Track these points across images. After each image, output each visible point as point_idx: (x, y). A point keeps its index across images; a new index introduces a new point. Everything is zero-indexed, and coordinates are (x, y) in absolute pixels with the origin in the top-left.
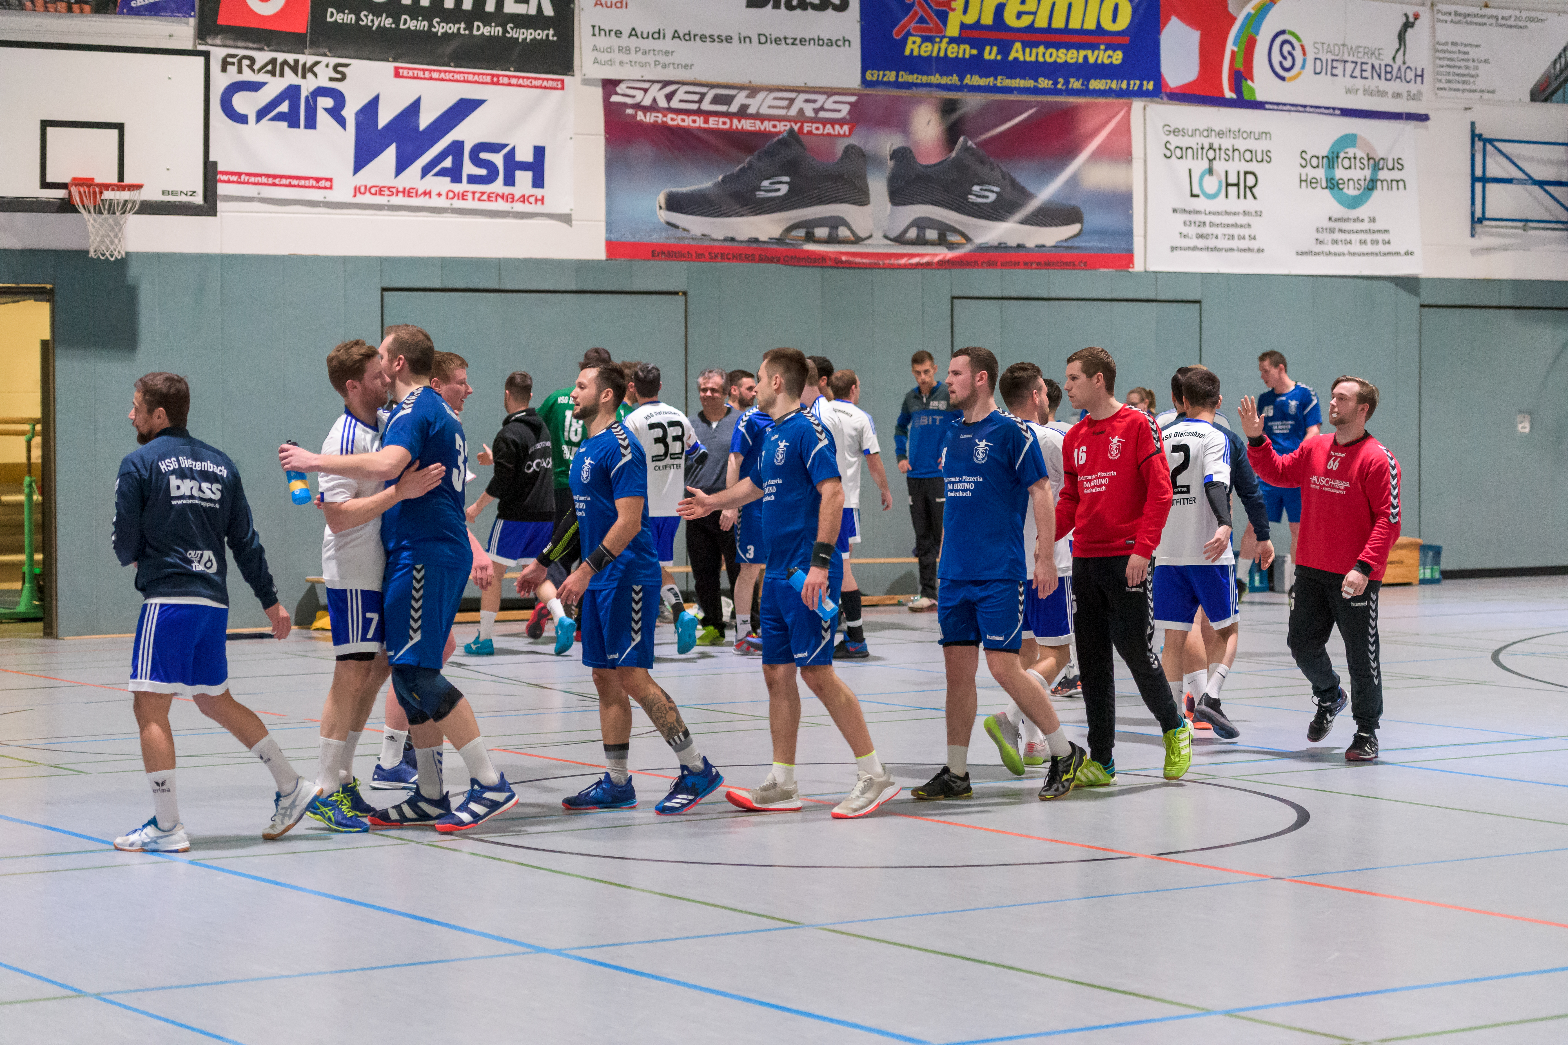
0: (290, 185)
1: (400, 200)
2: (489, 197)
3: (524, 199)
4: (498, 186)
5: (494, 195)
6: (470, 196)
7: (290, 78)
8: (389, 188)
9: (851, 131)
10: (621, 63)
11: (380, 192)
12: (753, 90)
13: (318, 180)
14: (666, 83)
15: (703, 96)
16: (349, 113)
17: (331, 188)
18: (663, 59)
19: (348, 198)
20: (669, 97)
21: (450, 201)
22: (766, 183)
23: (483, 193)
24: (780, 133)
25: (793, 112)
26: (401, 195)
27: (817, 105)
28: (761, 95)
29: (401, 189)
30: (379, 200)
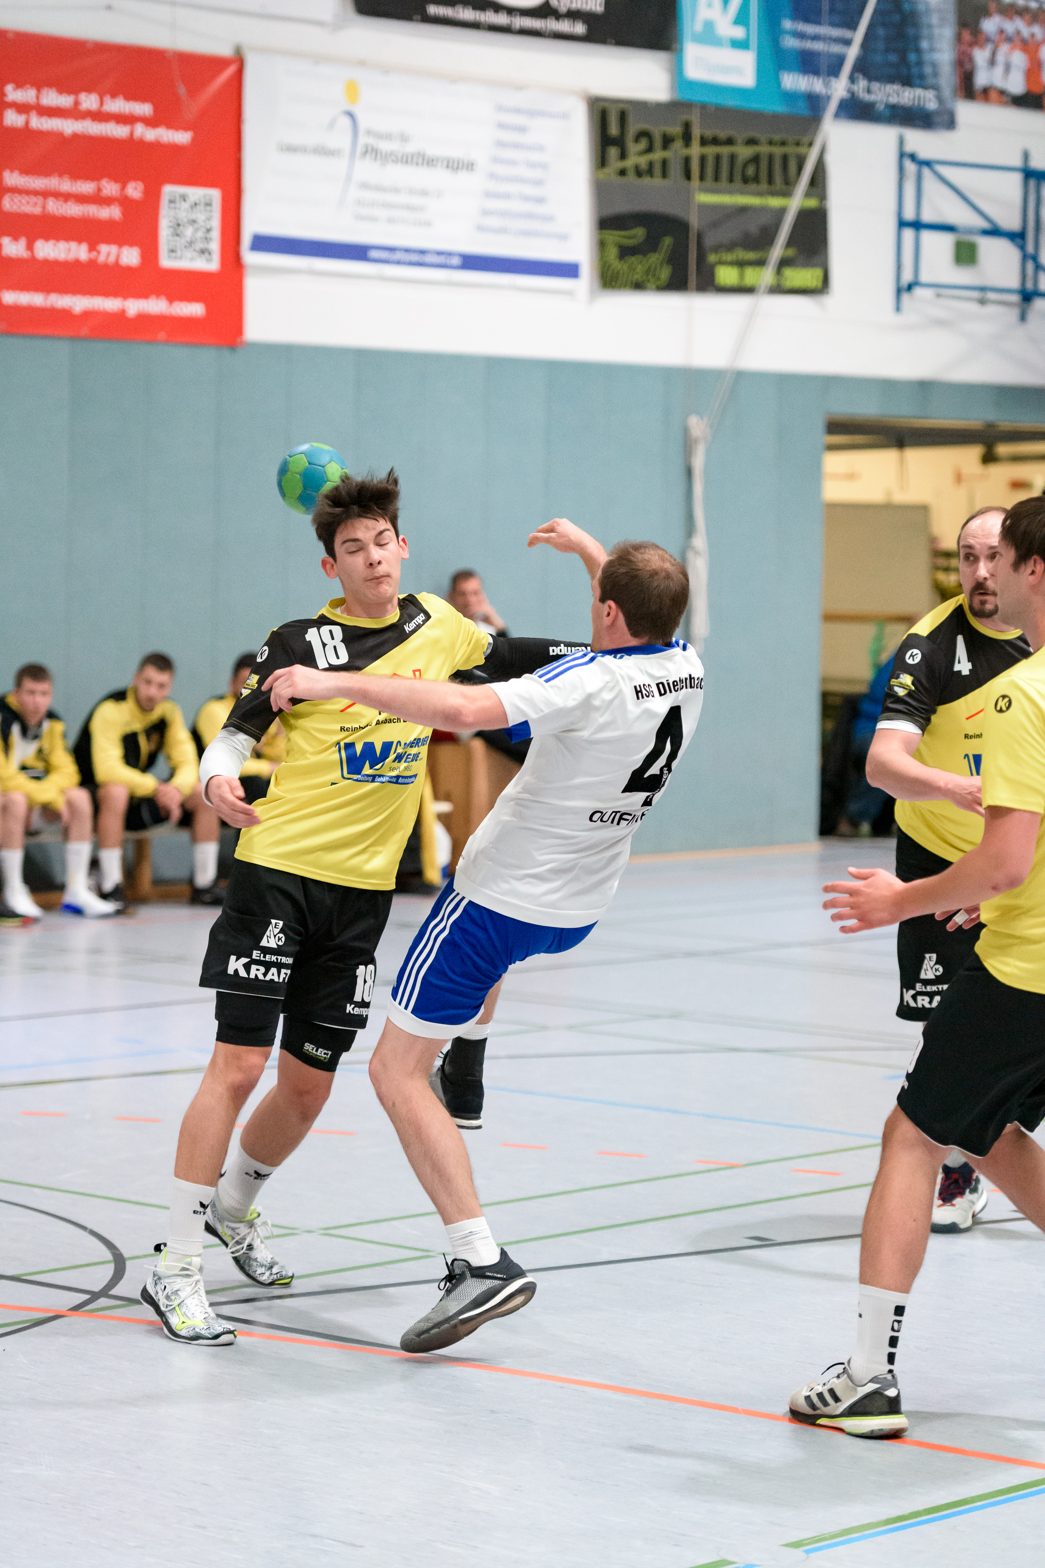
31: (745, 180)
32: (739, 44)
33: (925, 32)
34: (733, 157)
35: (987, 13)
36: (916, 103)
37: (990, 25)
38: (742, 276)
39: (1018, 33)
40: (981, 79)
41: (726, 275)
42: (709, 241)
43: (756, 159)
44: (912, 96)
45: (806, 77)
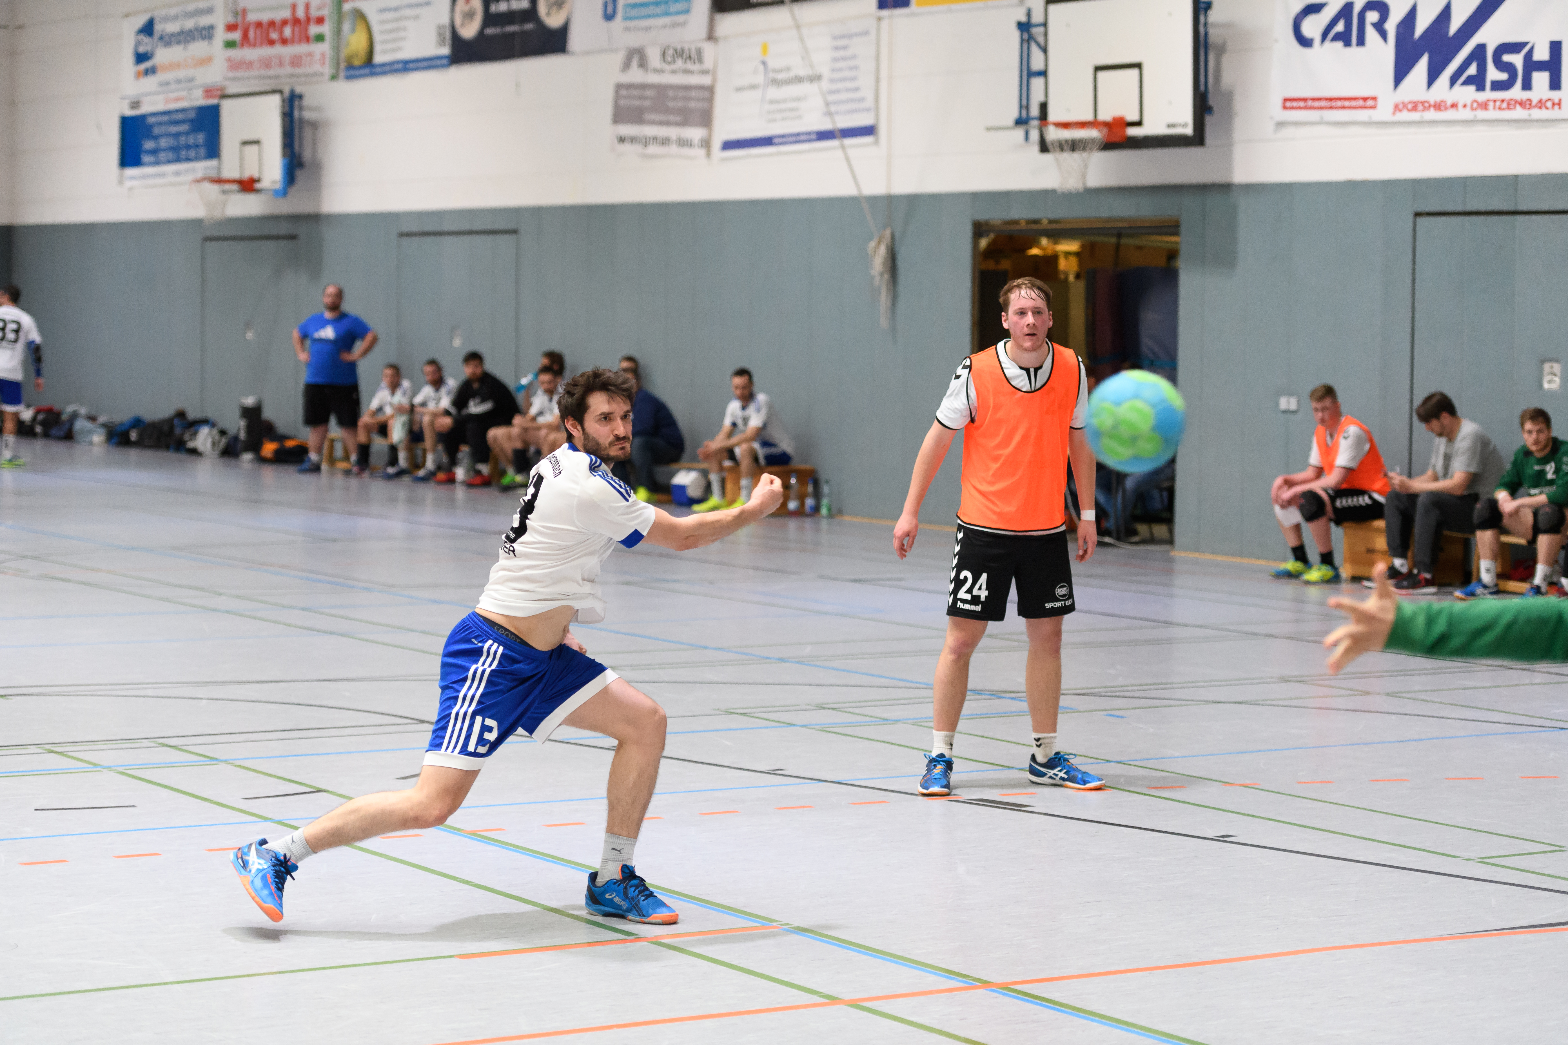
0: (1343, 107)
1: (1431, 115)
2: (1508, 104)
3: (1541, 104)
4: (1516, 92)
5: (1512, 103)
6: (1491, 104)
8: (1423, 103)
11: (1415, 106)
13: (1365, 99)
16: (1391, 26)
17: (1374, 107)
19: (1389, 117)
21: (1474, 113)
23: (1503, 101)
26: (1432, 109)
29: (1432, 103)
30: (1415, 116)
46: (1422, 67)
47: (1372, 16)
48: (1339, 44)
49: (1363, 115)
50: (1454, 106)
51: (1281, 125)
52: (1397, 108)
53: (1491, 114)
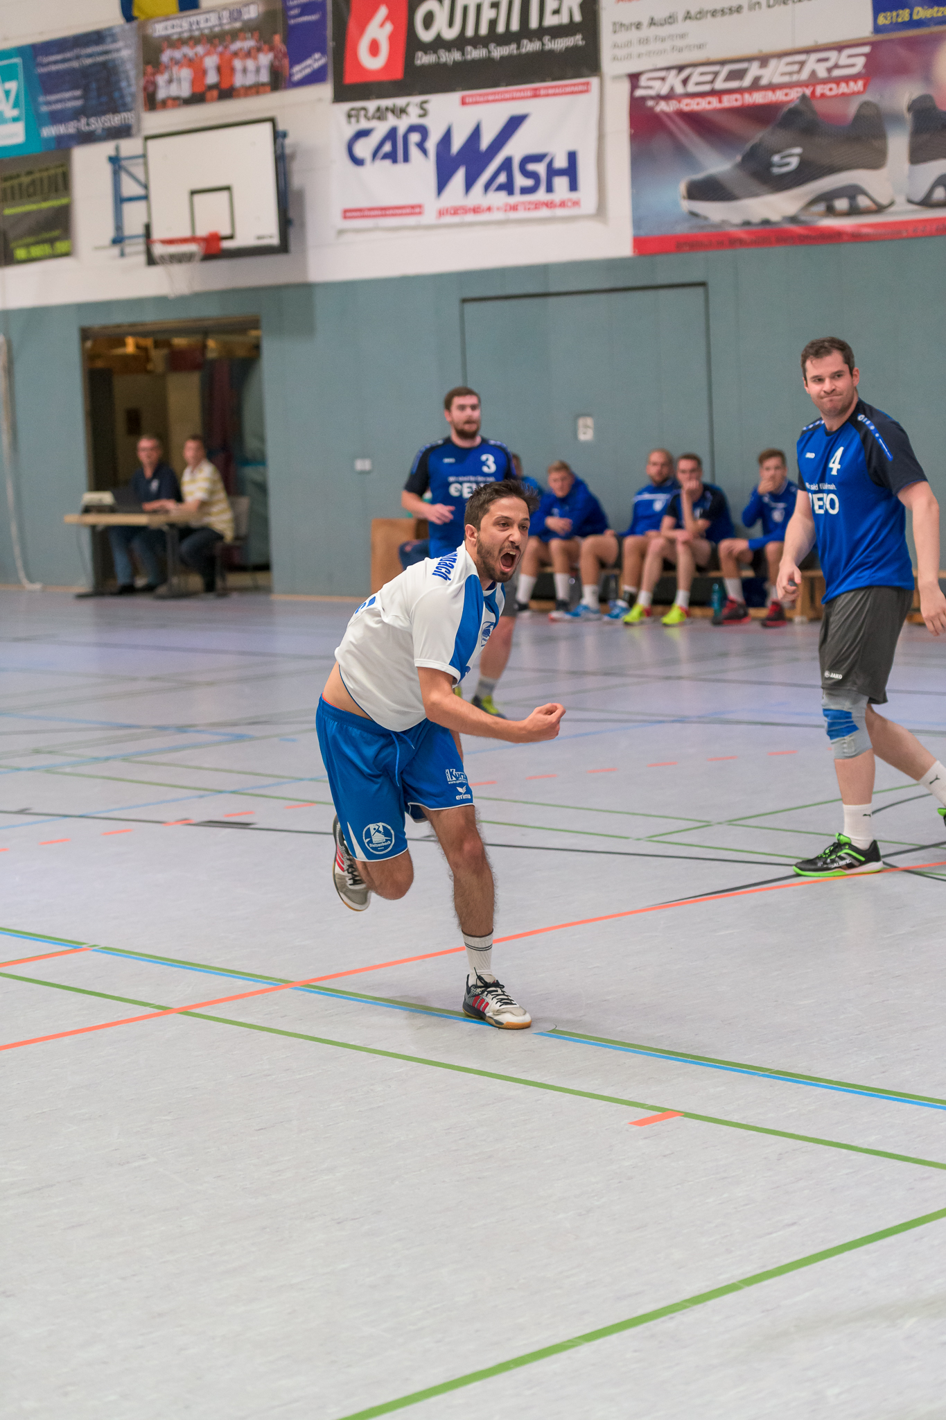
0: (394, 215)
1: (470, 218)
3: (563, 204)
4: (541, 195)
5: (538, 204)
6: (519, 208)
7: (391, 121)
8: (462, 207)
9: (865, 86)
10: (639, 56)
11: (456, 211)
12: (764, 60)
13: (413, 207)
14: (681, 68)
15: (716, 74)
16: (431, 145)
17: (420, 213)
18: (679, 43)
19: (434, 221)
20: (685, 82)
21: (507, 214)
22: (776, 158)
23: (530, 203)
24: (791, 101)
25: (805, 75)
26: (470, 213)
27: (830, 64)
28: (773, 63)
29: (470, 207)
30: (456, 219)
31: (29, 196)
32: (15, 120)
33: (123, 76)
34: (20, 185)
35: (160, 51)
36: (123, 122)
37: (165, 57)
38: (29, 252)
39: (185, 56)
40: (161, 94)
41: (21, 253)
42: (11, 235)
43: (33, 182)
44: (119, 118)
45: (55, 127)
46: (459, 177)
47: (415, 138)
48: (388, 162)
49: (411, 221)
50: (489, 209)
51: (341, 232)
52: (441, 213)
53: (521, 214)
